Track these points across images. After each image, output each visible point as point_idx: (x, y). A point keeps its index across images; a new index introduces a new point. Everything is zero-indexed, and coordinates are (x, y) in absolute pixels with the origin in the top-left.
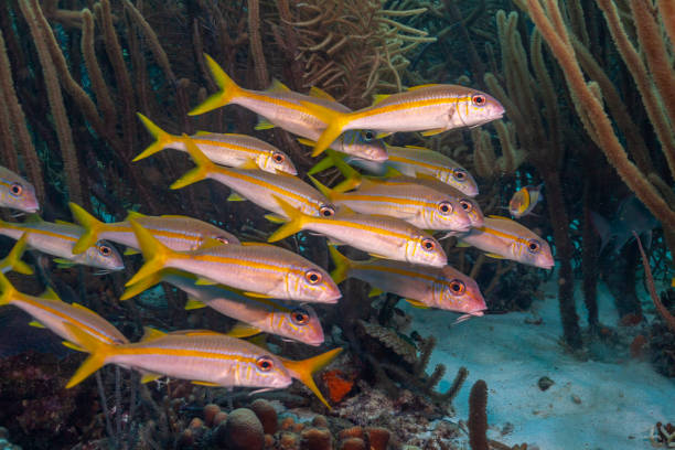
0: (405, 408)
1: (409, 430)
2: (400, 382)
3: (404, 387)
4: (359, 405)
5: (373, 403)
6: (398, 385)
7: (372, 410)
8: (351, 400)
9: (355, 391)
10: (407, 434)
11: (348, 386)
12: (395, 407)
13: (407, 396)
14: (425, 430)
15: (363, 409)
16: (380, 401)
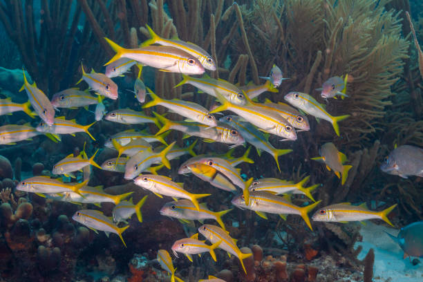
0: (341, 266)
1: (340, 276)
2: (341, 253)
3: (342, 256)
4: (319, 263)
5: (326, 262)
6: (340, 254)
7: (324, 265)
8: (316, 260)
9: (319, 256)
10: (339, 277)
11: (315, 253)
12: (336, 265)
13: (343, 260)
14: (348, 277)
15: (321, 264)
16: (330, 261)
